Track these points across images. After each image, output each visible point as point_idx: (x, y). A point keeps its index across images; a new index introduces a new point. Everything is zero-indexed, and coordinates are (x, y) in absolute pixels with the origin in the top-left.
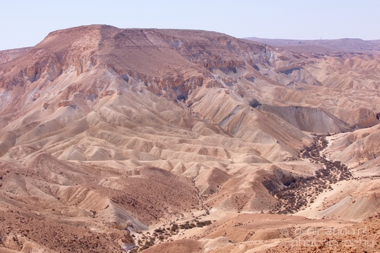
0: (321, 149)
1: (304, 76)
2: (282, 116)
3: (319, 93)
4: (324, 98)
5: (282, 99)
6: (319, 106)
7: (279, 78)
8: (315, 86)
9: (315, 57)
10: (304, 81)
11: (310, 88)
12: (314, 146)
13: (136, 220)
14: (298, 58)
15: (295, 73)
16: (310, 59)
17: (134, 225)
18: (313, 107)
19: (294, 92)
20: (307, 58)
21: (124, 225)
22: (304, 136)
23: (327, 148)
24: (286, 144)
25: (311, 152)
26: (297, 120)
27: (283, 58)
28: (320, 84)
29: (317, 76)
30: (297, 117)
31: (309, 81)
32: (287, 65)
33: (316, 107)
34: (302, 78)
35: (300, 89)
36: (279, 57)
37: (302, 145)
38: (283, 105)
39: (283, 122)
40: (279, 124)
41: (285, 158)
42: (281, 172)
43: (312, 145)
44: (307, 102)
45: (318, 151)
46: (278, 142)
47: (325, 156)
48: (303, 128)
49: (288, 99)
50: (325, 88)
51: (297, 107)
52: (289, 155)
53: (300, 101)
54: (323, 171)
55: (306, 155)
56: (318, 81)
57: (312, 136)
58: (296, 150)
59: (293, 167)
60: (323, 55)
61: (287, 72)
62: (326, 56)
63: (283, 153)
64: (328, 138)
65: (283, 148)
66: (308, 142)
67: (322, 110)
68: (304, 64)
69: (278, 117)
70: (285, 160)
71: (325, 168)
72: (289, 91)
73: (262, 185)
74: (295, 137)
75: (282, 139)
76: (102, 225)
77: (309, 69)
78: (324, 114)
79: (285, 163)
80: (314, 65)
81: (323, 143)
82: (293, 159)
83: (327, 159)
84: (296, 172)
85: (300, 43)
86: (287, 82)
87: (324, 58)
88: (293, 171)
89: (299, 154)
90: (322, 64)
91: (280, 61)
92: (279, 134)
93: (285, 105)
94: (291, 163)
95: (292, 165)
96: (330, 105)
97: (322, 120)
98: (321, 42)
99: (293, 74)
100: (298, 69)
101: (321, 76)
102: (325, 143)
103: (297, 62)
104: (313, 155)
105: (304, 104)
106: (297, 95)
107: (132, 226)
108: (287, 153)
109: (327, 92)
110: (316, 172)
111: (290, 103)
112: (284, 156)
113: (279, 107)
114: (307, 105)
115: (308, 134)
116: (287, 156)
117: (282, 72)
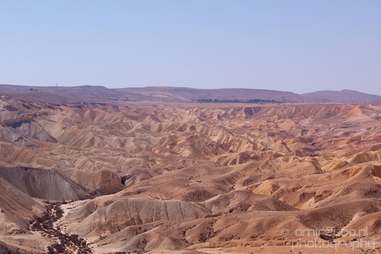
0: (55, 220)
1: (36, 130)
2: (8, 180)
3: (53, 151)
4: (59, 157)
5: (9, 158)
6: (53, 167)
7: (5, 133)
8: (49, 143)
9: (49, 107)
10: (35, 137)
11: (43, 146)
12: (47, 216)
14: (28, 108)
15: (24, 126)
16: (43, 110)
18: (46, 168)
19: (23, 150)
20: (40, 108)
22: (34, 203)
23: (62, 219)
24: (13, 213)
25: (43, 223)
26: (26, 185)
27: (10, 108)
28: (54, 140)
29: (51, 130)
30: (26, 180)
31: (41, 136)
32: (15, 117)
33: (49, 168)
34: (33, 132)
35: (30, 146)
36: (4, 107)
37: (32, 215)
38: (9, 166)
39: (9, 186)
40: (4, 188)
41: (11, 230)
42: (6, 248)
43: (44, 215)
44: (38, 162)
45: (51, 223)
46: (2, 211)
47: (59, 229)
48: (33, 193)
49: (16, 158)
50: (61, 146)
51: (26, 169)
52: (16, 227)
53: (30, 161)
54: (57, 246)
55: (37, 227)
56: (51, 137)
57: (43, 204)
58: (25, 221)
59: (21, 241)
60: (58, 105)
61: (15, 125)
62: (62, 107)
63: (9, 224)
64: (63, 207)
65: (8, 219)
66: (39, 211)
67: (56, 172)
68: (35, 116)
69: (4, 181)
70: (11, 233)
71: (60, 243)
72: (17, 148)
74: (24, 205)
75: (8, 207)
77: (41, 122)
78: (58, 177)
79: (12, 236)
80: (48, 118)
81: (57, 212)
82: (21, 232)
83: (63, 232)
84: (25, 248)
85: (31, 90)
86: (15, 137)
87: (61, 110)
88: (21, 247)
89: (28, 225)
90: (57, 116)
91: (7, 112)
92: (4, 201)
93: (12, 166)
94: (18, 237)
95: (19, 240)
96: (67, 166)
97: (56, 184)
98: (57, 89)
99: (21, 127)
100: (28, 121)
101: (56, 130)
102: (60, 213)
103: (27, 113)
104: (45, 227)
105: (35, 165)
106: (27, 153)
108: (14, 224)
109: (63, 151)
110: (49, 247)
111: (18, 164)
112: (9, 228)
113: (4, 168)
114: (39, 166)
115: (40, 201)
116: (13, 228)
117: (8, 125)
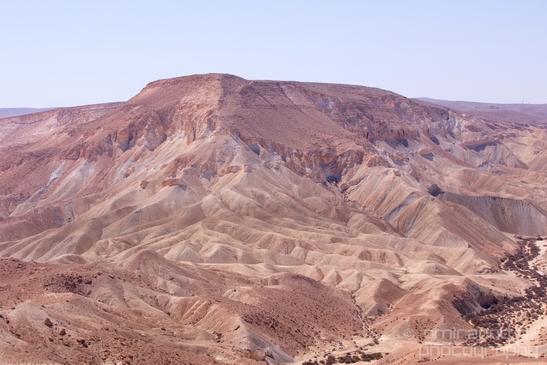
0: (531, 259)
1: (502, 153)
2: (473, 210)
3: (524, 179)
4: (532, 186)
5: (472, 185)
6: (525, 197)
7: (467, 156)
8: (518, 169)
9: (517, 128)
10: (501, 162)
11: (512, 172)
12: (520, 254)
13: (277, 348)
14: (493, 128)
15: (489, 150)
16: (509, 131)
17: (274, 354)
18: (518, 198)
19: (489, 177)
20: (506, 129)
21: (261, 354)
22: (505, 239)
23: (539, 257)
24: (481, 249)
25: (517, 261)
26: (495, 217)
27: (472, 128)
28: (524, 166)
29: (520, 154)
30: (494, 212)
31: (509, 161)
32: (478, 138)
33: (521, 198)
34: (499, 157)
35: (497, 172)
36: (466, 127)
37: (502, 252)
38: (474, 194)
39: (475, 218)
40: (470, 220)
41: (480, 269)
42: (478, 289)
43: (516, 253)
44: (508, 191)
45: (525, 261)
46: (469, 246)
47: (536, 269)
48: (503, 227)
49: (481, 186)
50: (534, 173)
51: (495, 198)
52: (487, 265)
53: (498, 189)
54: (535, 289)
55: (509, 266)
56: (521, 163)
57: (515, 240)
58: (495, 259)
59: (493, 282)
60: (527, 126)
61: (479, 148)
62: (531, 127)
63: (478, 262)
64: (538, 244)
65: (478, 255)
66: (511, 247)
67: (530, 203)
68: (502, 137)
69: (470, 211)
70: (481, 272)
71: (539, 286)
72: (483, 175)
73: (451, 306)
74: (493, 241)
75: (475, 242)
76: (231, 352)
77: (509, 145)
78: (533, 209)
79: (481, 275)
80: (516, 140)
81: (532, 250)
82: (493, 271)
83: (540, 273)
84: (498, 290)
85: (492, 107)
86: (478, 162)
87: (531, 131)
88: (494, 288)
89: (499, 264)
90: (527, 138)
91: (468, 132)
92: (470, 235)
93: (478, 195)
94: (489, 276)
95: (491, 280)
96: (542, 196)
97: (530, 217)
98: (523, 107)
99: (485, 151)
100: (493, 144)
101: (526, 155)
102: (535, 250)
103: (492, 135)
104: (520, 266)
105: (504, 194)
106: (494, 181)
107: (271, 356)
108: (484, 262)
109: (536, 179)
110: (526, 290)
111: (483, 192)
112: (479, 266)
113: (469, 197)
114: (508, 196)
115: (511, 236)
116: (483, 266)
117: (470, 148)
